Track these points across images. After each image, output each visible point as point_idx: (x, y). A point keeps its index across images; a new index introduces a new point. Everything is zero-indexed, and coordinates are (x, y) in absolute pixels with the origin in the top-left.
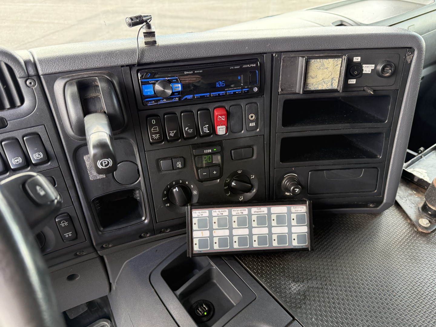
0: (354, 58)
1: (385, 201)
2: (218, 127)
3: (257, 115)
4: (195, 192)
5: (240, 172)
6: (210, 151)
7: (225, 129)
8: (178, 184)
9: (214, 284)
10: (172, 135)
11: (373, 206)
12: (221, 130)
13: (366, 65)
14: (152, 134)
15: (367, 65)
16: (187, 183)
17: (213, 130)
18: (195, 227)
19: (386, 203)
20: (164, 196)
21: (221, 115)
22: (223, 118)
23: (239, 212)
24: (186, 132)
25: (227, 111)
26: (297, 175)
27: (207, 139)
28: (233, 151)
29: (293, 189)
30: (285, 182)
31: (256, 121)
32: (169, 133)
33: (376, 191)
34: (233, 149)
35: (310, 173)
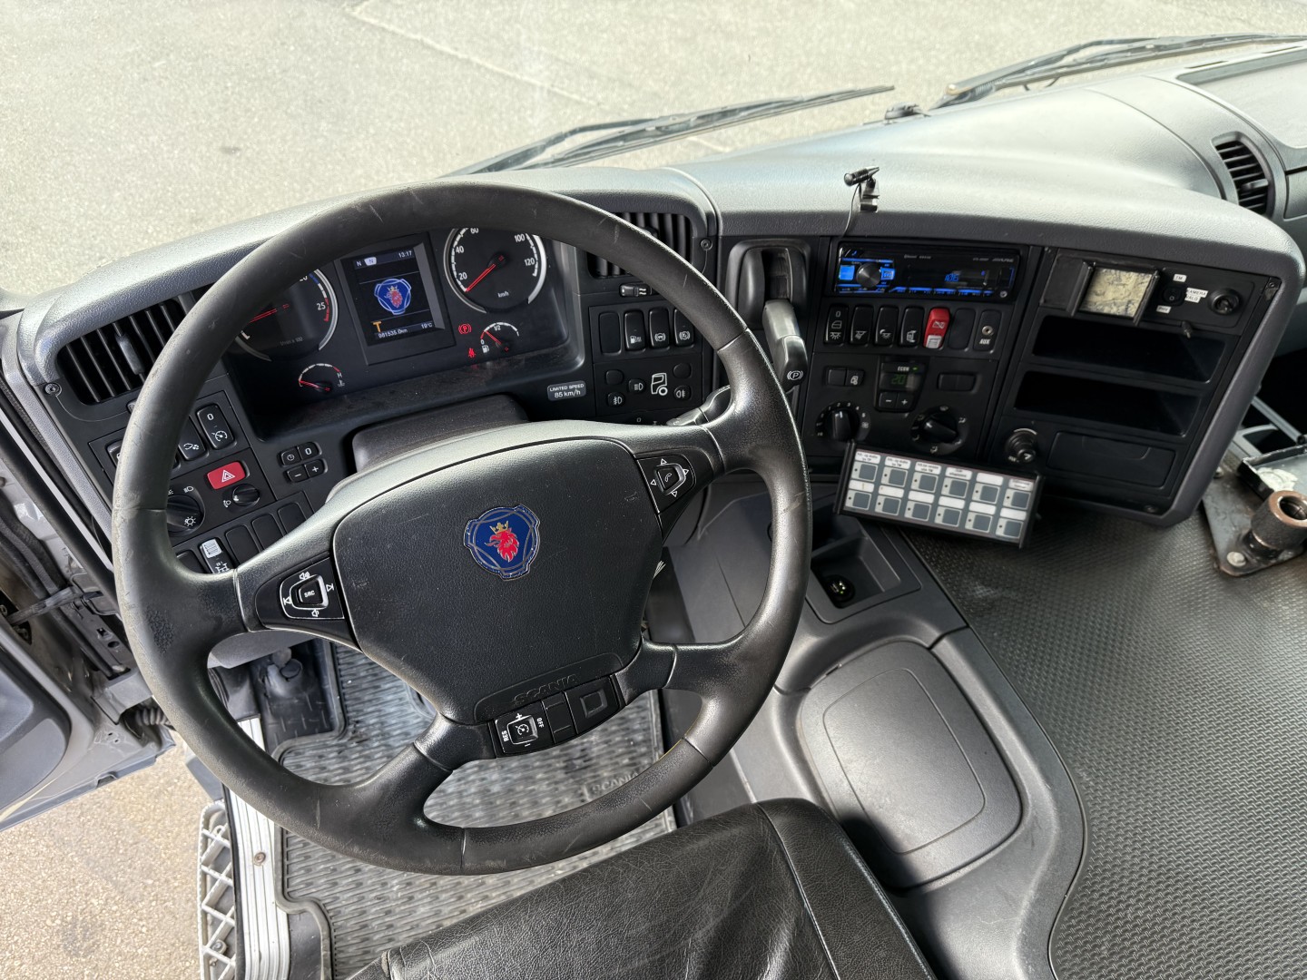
0: (1176, 275)
1: (1173, 507)
2: (930, 337)
3: (996, 329)
4: (865, 425)
5: (943, 409)
6: (907, 369)
7: (939, 341)
8: (843, 408)
9: (860, 563)
10: (859, 336)
11: (1152, 511)
12: (933, 342)
13: (1193, 290)
14: (831, 330)
15: (1195, 290)
16: (858, 408)
17: (921, 338)
18: (855, 475)
19: (1174, 511)
20: (819, 420)
21: (940, 321)
22: (942, 326)
23: (927, 468)
24: (880, 336)
25: (950, 315)
26: (1035, 433)
27: (906, 351)
28: (942, 377)
29: (1023, 453)
30: (1014, 440)
31: (993, 338)
32: (855, 334)
33: (1162, 488)
34: (943, 373)
35: (1058, 434)
